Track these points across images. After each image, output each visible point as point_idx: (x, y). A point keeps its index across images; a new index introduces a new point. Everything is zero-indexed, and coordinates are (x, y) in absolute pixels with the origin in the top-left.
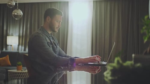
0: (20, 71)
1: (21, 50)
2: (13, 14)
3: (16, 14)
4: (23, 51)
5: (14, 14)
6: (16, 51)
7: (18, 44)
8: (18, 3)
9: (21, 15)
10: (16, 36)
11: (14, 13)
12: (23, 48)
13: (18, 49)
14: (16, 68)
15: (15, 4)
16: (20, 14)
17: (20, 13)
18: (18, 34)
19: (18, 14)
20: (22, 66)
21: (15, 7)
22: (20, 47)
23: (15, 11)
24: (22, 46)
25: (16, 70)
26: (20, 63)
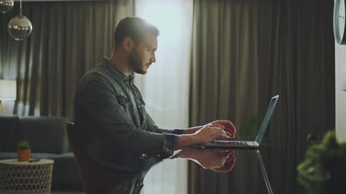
0: (26, 163)
1: (23, 114)
2: (10, 27)
3: (16, 27)
4: (26, 115)
5: (12, 27)
6: (11, 115)
7: (15, 99)
8: (23, 2)
9: (29, 30)
10: (11, 79)
11: (13, 25)
12: (27, 107)
13: (15, 111)
14: (15, 155)
15: (13, 4)
16: (27, 29)
17: (28, 24)
18: (14, 76)
19: (21, 27)
20: (29, 150)
21: (15, 12)
22: (21, 105)
23: (15, 19)
24: (25, 104)
25: (16, 160)
26: (24, 143)
